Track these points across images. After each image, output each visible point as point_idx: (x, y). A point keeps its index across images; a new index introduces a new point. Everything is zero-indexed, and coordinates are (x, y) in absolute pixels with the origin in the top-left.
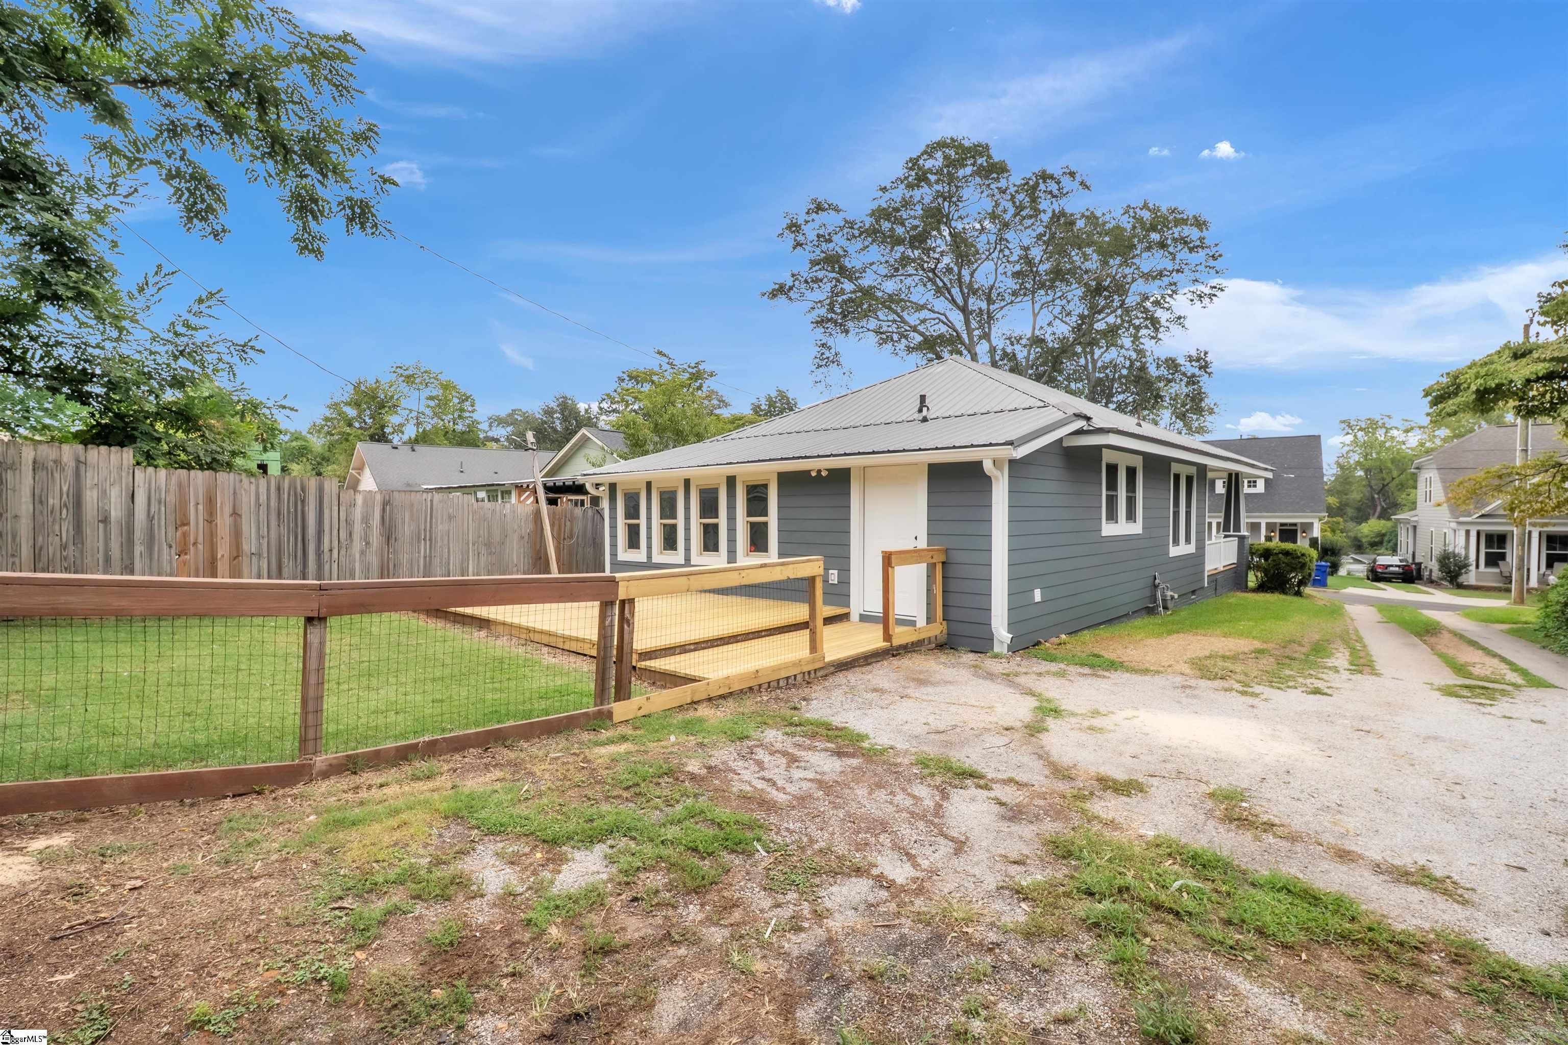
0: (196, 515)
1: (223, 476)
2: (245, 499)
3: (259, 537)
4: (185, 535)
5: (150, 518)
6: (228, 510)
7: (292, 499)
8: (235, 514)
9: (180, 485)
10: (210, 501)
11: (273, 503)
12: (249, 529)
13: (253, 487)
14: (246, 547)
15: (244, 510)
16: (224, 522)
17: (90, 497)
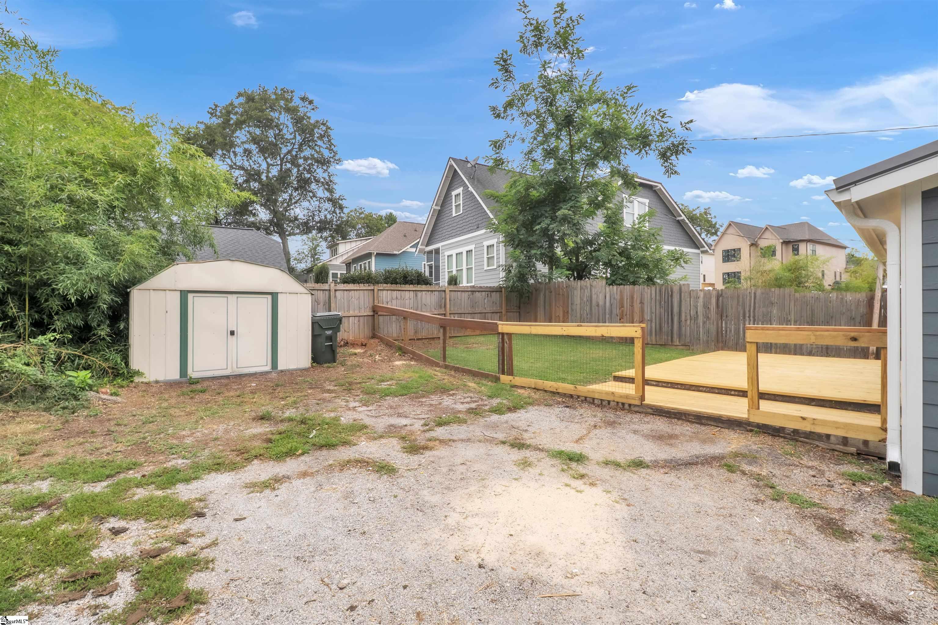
0: (626, 304)
1: (637, 287)
2: (646, 296)
3: (651, 313)
4: (622, 312)
5: (611, 305)
6: (638, 301)
7: (666, 295)
8: (642, 303)
9: (621, 292)
10: (632, 297)
11: (658, 297)
12: (647, 310)
13: (649, 291)
14: (646, 317)
15: (645, 301)
16: (637, 306)
17: (594, 297)
